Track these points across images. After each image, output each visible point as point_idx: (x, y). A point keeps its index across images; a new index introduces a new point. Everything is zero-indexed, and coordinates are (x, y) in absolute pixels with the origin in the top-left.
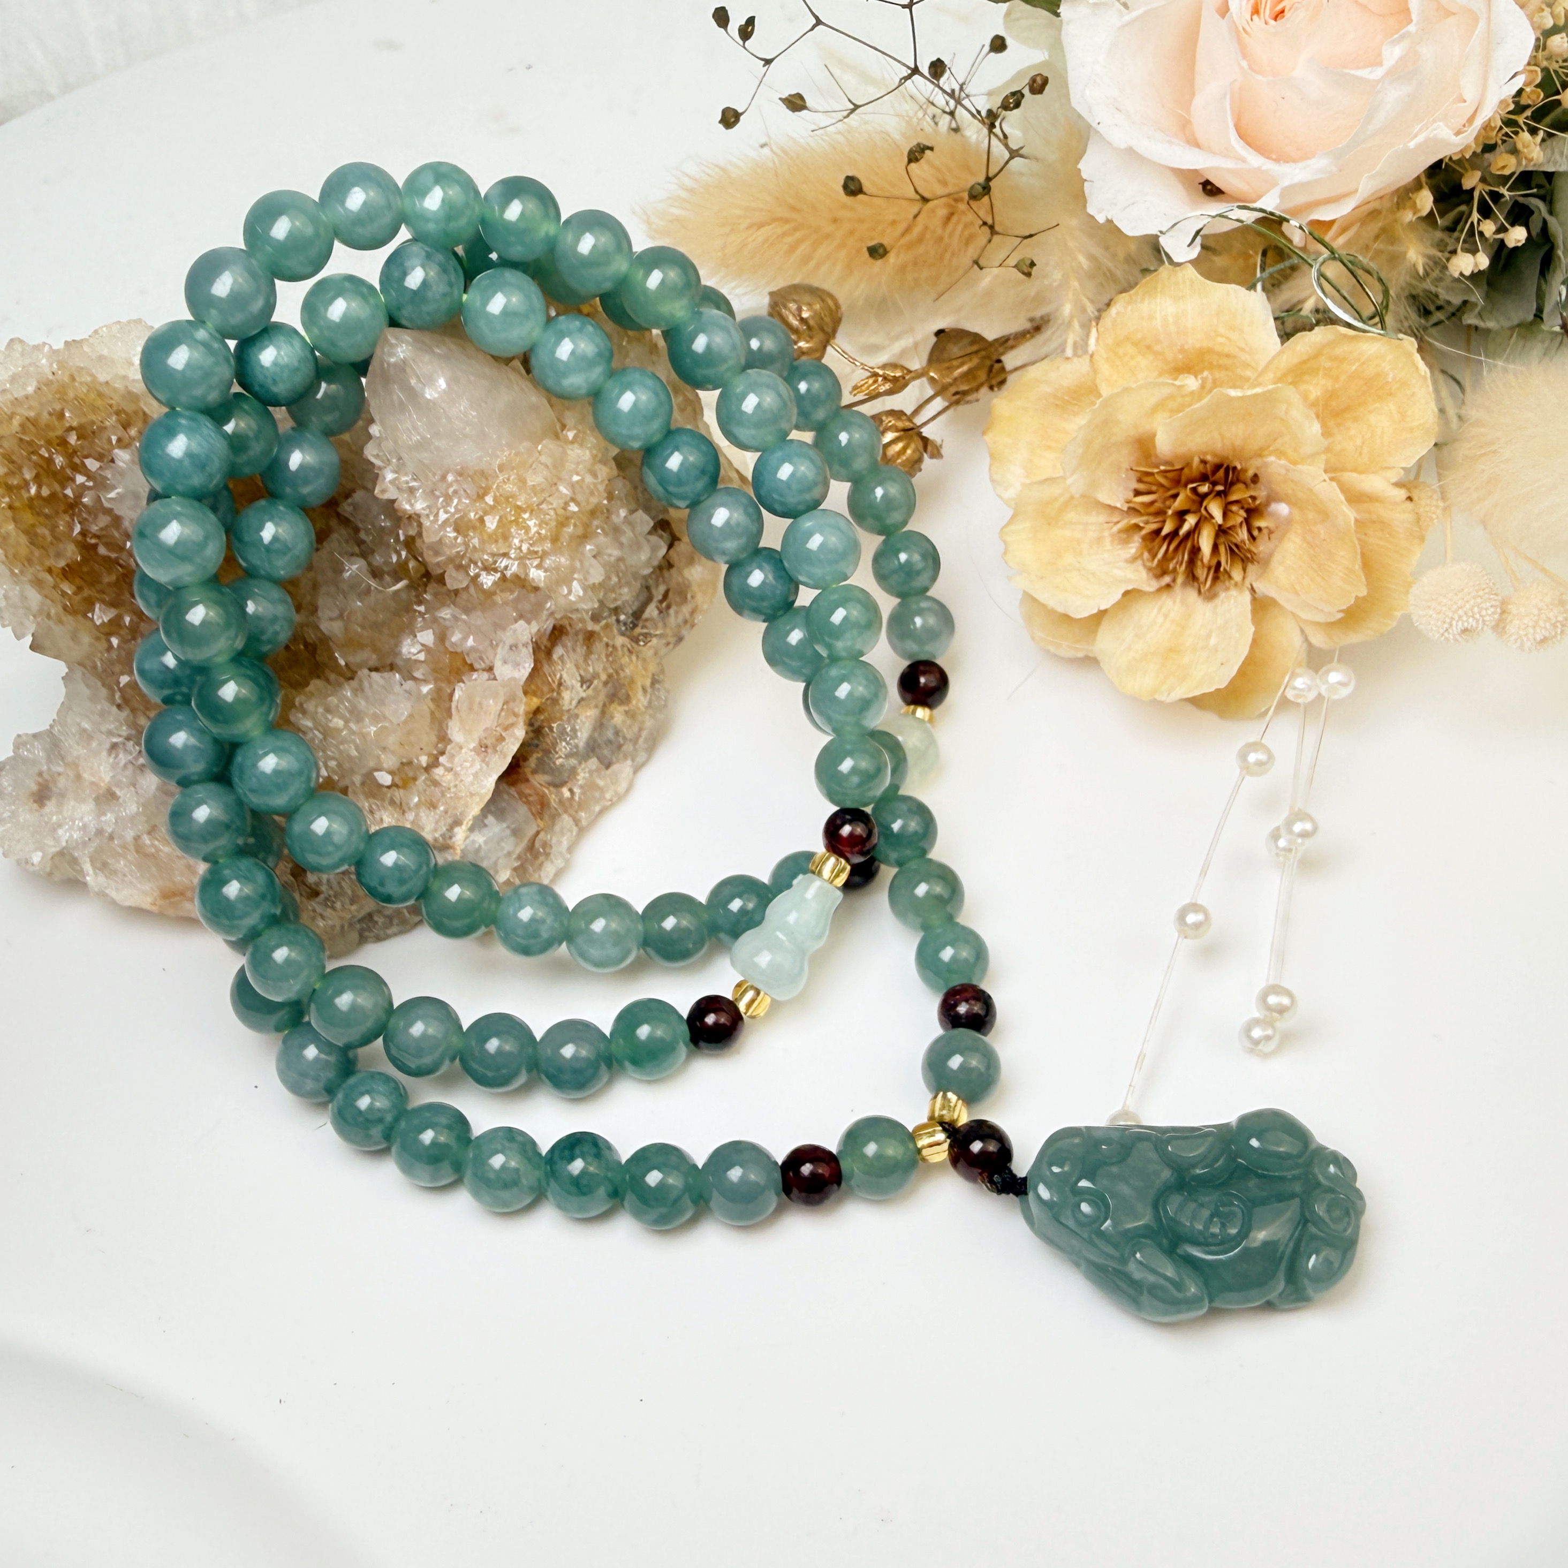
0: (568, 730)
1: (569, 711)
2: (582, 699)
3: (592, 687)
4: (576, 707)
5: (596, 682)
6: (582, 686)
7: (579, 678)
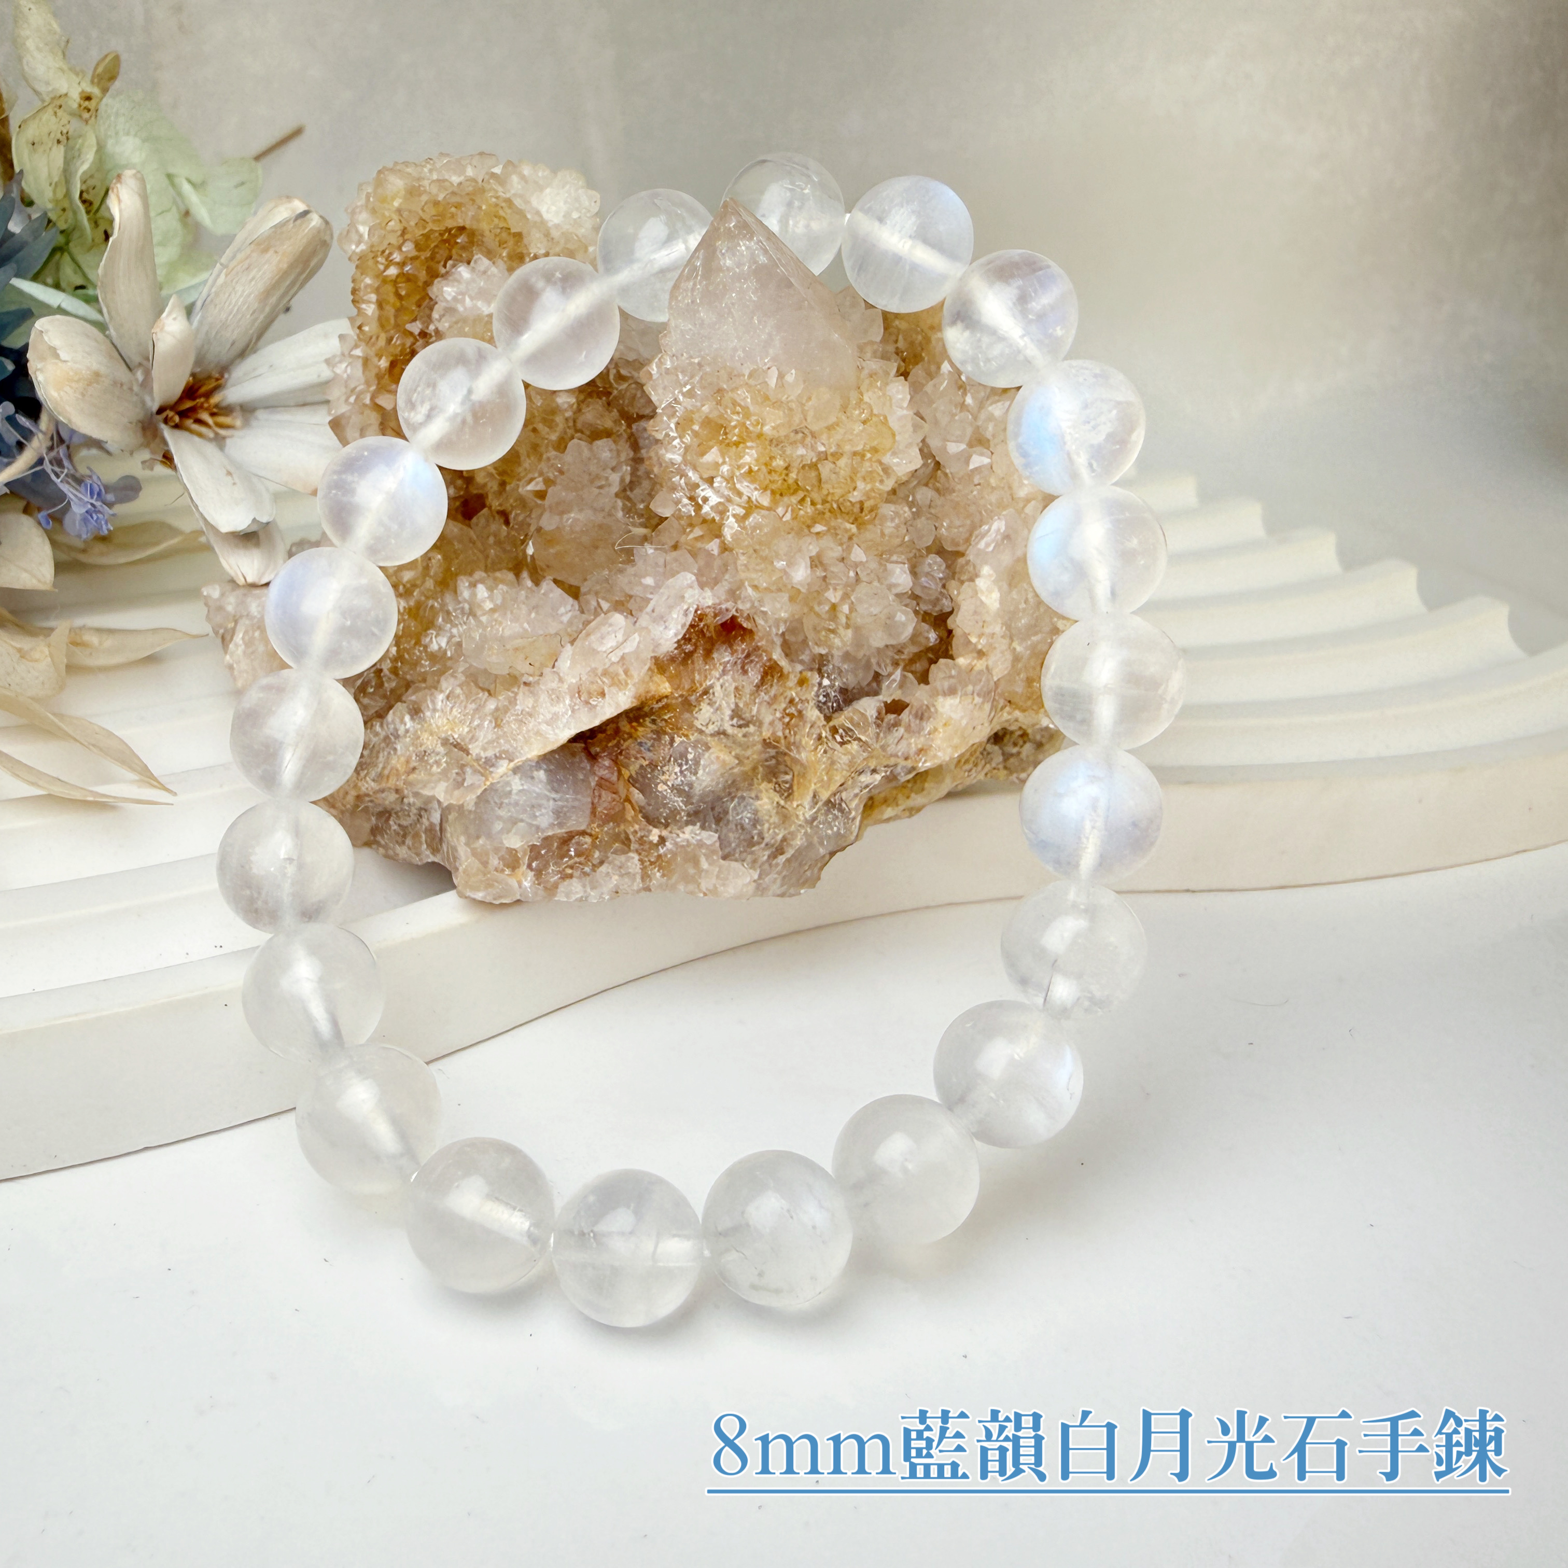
0: (690, 756)
1: (701, 732)
2: (724, 733)
3: (744, 730)
4: (712, 735)
5: (752, 729)
6: (732, 718)
7: (733, 706)
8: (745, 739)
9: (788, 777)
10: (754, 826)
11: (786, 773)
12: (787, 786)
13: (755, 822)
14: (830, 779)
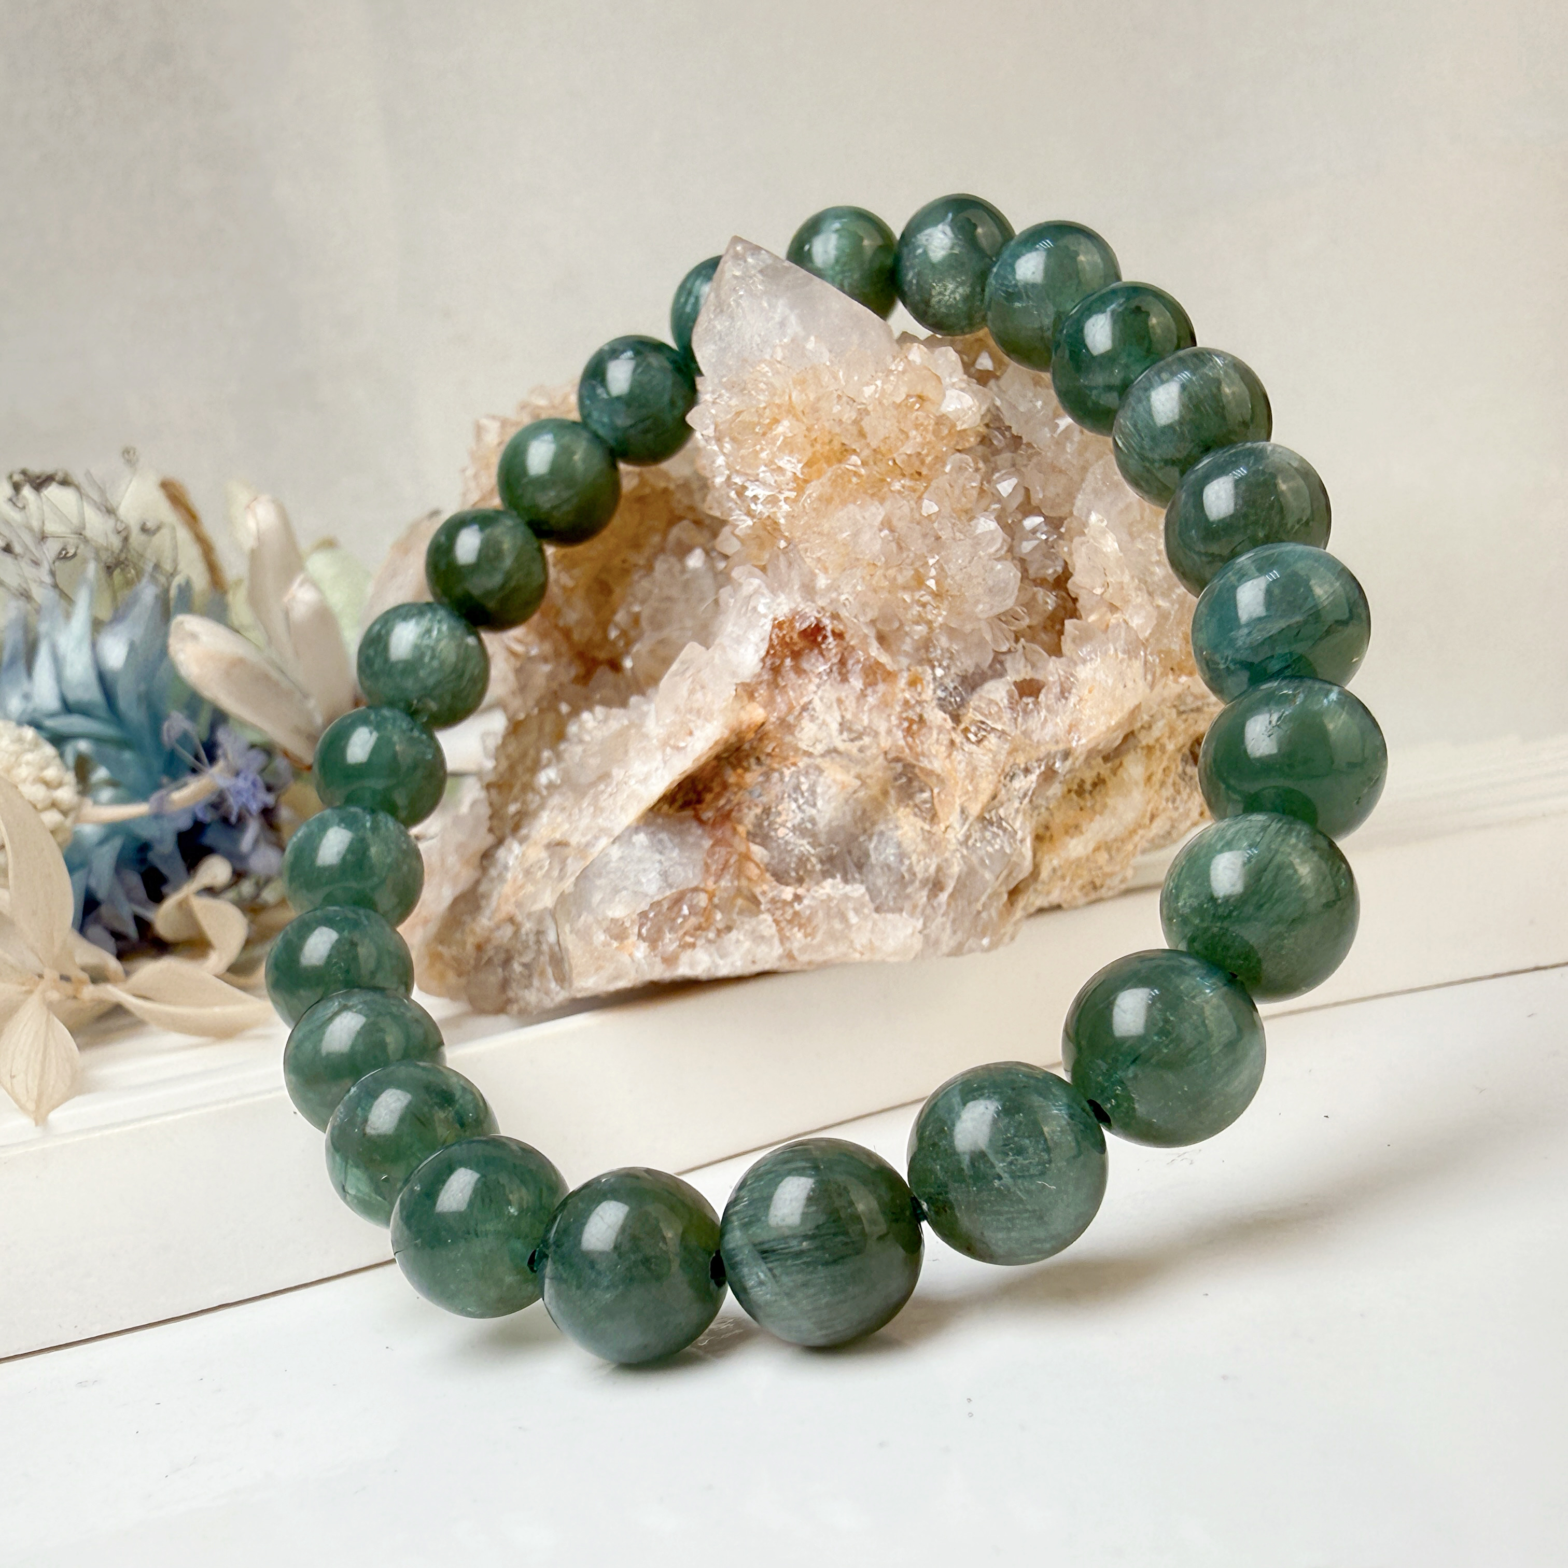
0: (804, 787)
1: (809, 755)
2: (835, 750)
3: (859, 743)
4: (823, 756)
5: (867, 740)
6: (841, 732)
7: (839, 719)
8: (862, 755)
9: (926, 795)
10: (901, 862)
11: (922, 791)
12: (928, 806)
13: (902, 856)
14: (976, 790)
